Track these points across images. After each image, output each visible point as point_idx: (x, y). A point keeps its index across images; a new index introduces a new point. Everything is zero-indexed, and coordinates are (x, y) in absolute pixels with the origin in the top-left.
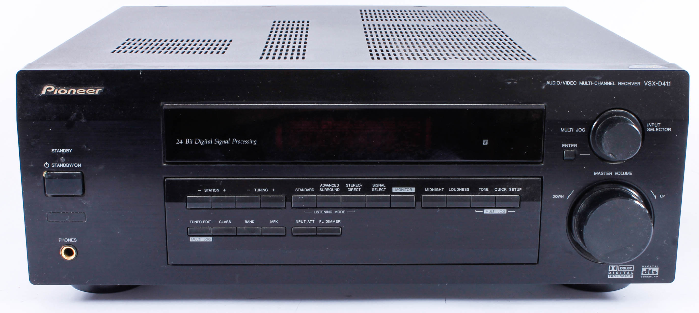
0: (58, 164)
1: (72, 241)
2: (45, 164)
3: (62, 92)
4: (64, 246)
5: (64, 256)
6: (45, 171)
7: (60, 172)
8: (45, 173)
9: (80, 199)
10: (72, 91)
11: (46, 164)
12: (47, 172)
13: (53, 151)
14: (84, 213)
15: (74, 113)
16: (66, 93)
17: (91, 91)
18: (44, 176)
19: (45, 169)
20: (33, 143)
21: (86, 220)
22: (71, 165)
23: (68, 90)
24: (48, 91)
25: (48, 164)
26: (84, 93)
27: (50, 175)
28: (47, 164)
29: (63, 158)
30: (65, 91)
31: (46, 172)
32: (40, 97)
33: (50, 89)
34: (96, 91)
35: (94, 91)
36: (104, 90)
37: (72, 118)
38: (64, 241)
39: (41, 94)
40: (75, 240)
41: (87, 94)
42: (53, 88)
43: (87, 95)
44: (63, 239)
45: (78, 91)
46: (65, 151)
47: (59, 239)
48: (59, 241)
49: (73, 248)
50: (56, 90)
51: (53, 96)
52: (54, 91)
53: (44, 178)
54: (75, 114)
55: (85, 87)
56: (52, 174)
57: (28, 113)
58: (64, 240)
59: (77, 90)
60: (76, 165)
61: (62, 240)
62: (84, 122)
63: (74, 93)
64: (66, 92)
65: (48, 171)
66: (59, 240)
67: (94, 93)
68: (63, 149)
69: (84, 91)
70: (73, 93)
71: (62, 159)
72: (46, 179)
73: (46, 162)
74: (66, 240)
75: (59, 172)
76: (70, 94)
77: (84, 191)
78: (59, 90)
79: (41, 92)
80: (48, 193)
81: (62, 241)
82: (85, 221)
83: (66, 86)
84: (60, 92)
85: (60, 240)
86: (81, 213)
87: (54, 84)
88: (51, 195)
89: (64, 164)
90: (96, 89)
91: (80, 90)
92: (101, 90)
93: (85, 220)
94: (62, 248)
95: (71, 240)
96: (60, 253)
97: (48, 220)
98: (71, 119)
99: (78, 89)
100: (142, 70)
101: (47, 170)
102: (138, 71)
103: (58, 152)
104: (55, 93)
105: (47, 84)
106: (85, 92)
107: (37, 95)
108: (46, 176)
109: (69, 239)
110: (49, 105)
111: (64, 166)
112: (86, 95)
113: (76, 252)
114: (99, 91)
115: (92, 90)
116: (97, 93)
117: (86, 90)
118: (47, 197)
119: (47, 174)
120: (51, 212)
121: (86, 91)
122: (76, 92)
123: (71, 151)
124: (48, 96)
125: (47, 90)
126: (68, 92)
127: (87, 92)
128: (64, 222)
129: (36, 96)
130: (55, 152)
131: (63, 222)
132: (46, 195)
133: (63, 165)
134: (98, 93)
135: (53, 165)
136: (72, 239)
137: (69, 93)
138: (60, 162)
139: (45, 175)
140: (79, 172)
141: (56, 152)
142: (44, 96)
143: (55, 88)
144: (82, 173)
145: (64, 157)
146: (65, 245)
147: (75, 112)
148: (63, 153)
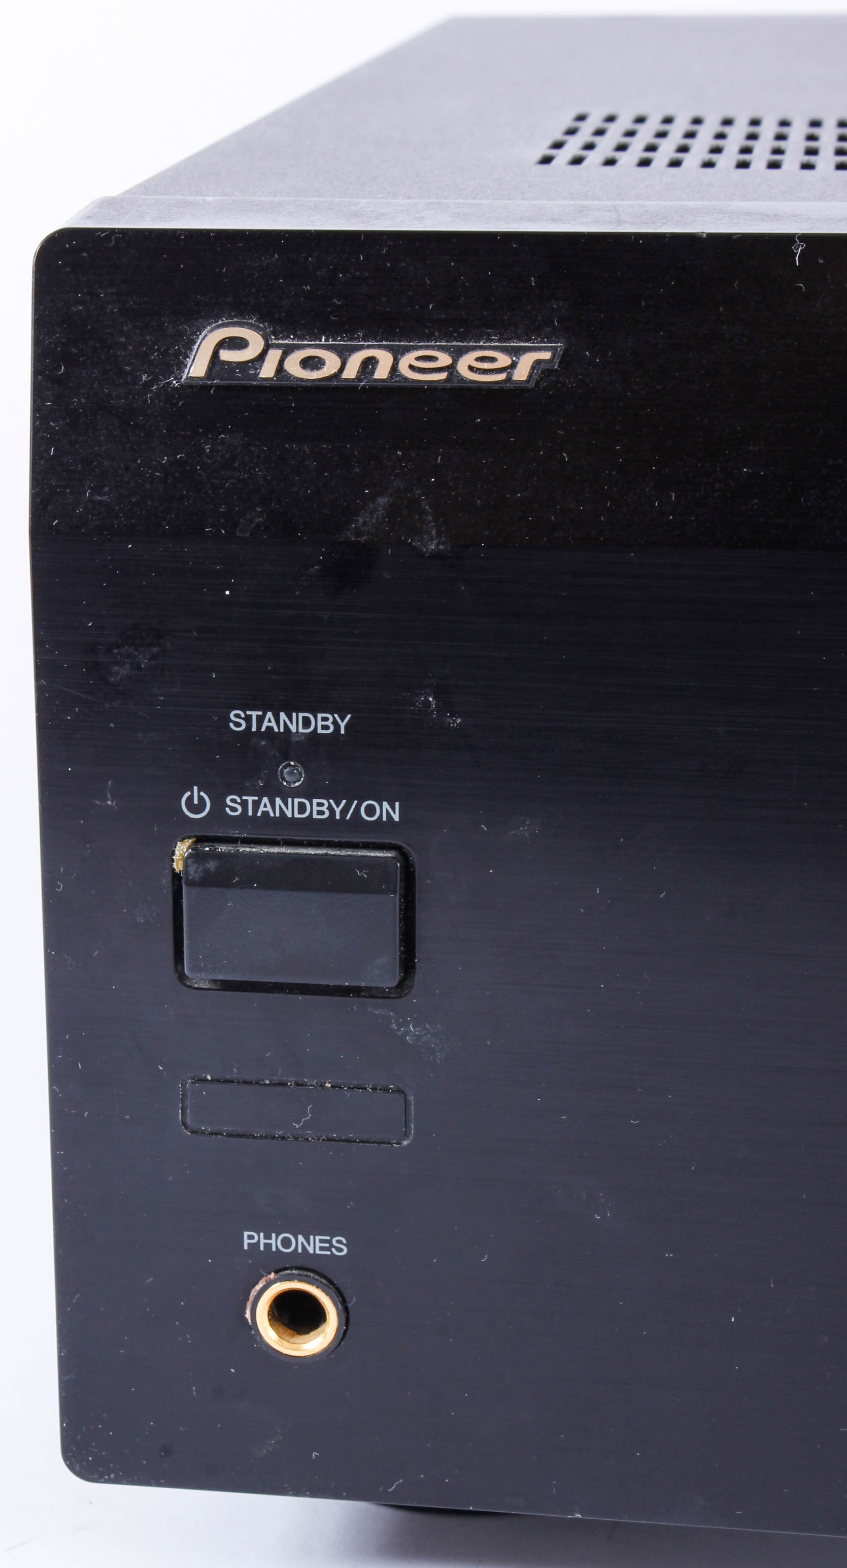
0: (265, 800)
1: (321, 1249)
2: (188, 793)
3: (309, 363)
4: (272, 1276)
5: (269, 1334)
6: (182, 840)
7: (275, 850)
8: (182, 849)
9: (377, 1010)
10: (369, 364)
11: (191, 798)
12: (195, 843)
13: (237, 720)
14: (399, 1091)
15: (373, 497)
16: (334, 370)
17: (486, 366)
18: (178, 866)
19: (183, 829)
20: (122, 672)
21: (411, 1137)
22: (338, 811)
23: (344, 354)
24: (226, 355)
25: (202, 794)
26: (443, 376)
27: (212, 865)
28: (201, 799)
29: (292, 763)
30: (327, 362)
31: (188, 842)
32: (169, 395)
33: (238, 344)
34: (514, 365)
35: (504, 360)
36: (566, 359)
37: (365, 523)
38: (274, 1249)
39: (178, 379)
40: (340, 1246)
41: (462, 379)
42: (256, 343)
43: (461, 389)
44: (267, 1237)
45: (409, 358)
46: (306, 723)
47: (246, 1234)
48: (246, 1247)
49: (327, 1294)
50: (274, 356)
51: (251, 387)
52: (262, 357)
53: (176, 877)
54: (382, 501)
55: (449, 337)
56: (222, 855)
57: (97, 490)
58: (276, 1242)
59: (397, 353)
60: (370, 811)
61: (262, 1241)
62: (436, 556)
63: (382, 372)
64: (332, 365)
65: (200, 840)
66: (246, 1242)
67: (502, 377)
68: (298, 711)
69: (444, 359)
70: (373, 373)
71: (291, 773)
72: (191, 883)
73: (196, 788)
74: (286, 1243)
75: (265, 849)
76: (358, 379)
77: (408, 964)
78: (287, 351)
79: (181, 366)
80: (196, 968)
81: (262, 1248)
82: (405, 1143)
83: (332, 330)
84: (293, 367)
85: (249, 1237)
86: (386, 1090)
87: (261, 319)
88: (215, 981)
89: (296, 800)
90: (516, 352)
91: (418, 359)
92: (547, 355)
93: (406, 1135)
94: (258, 1287)
95: (315, 1245)
96: (248, 1315)
97: (184, 1124)
98: (358, 533)
99: (408, 349)
100: (805, 238)
101: (198, 834)
102: (783, 242)
103: (269, 729)
104: (268, 371)
105: (218, 317)
106: (451, 368)
107: (155, 380)
108: (192, 870)
109: (301, 1238)
110: (223, 442)
111: (297, 815)
112: (452, 389)
113: (343, 1316)
114: (538, 362)
115: (493, 360)
116: (521, 373)
117: (457, 354)
118: (190, 987)
119: (195, 857)
120: (209, 1078)
121: (455, 362)
122: (394, 369)
123: (343, 725)
124: (218, 387)
125: (215, 355)
126: (342, 369)
127: (462, 367)
128: (283, 1138)
129: (148, 385)
130: (249, 726)
131: (273, 1138)
132: (182, 977)
133: (291, 809)
134: (530, 376)
135: (233, 804)
136: (318, 1238)
137: (351, 372)
138: (274, 790)
139: (186, 860)
140: (389, 854)
141: (254, 729)
142: (196, 388)
143: (266, 339)
144: (404, 855)
145: (299, 762)
146: (276, 1272)
147: (381, 494)
148: (295, 739)
